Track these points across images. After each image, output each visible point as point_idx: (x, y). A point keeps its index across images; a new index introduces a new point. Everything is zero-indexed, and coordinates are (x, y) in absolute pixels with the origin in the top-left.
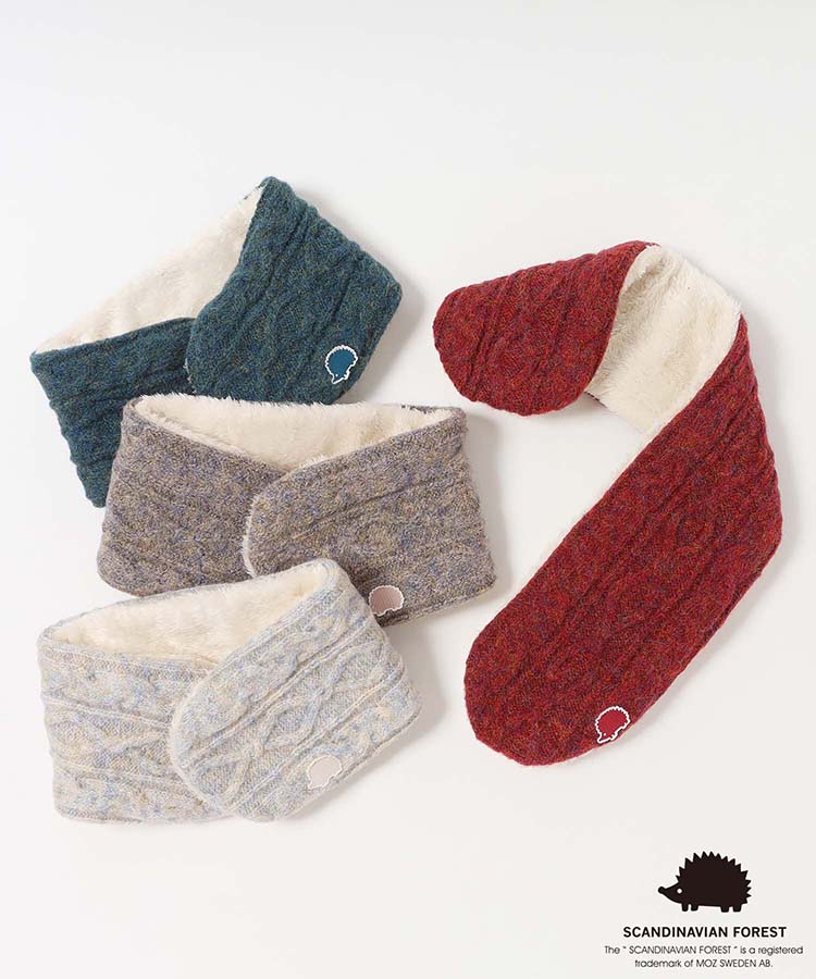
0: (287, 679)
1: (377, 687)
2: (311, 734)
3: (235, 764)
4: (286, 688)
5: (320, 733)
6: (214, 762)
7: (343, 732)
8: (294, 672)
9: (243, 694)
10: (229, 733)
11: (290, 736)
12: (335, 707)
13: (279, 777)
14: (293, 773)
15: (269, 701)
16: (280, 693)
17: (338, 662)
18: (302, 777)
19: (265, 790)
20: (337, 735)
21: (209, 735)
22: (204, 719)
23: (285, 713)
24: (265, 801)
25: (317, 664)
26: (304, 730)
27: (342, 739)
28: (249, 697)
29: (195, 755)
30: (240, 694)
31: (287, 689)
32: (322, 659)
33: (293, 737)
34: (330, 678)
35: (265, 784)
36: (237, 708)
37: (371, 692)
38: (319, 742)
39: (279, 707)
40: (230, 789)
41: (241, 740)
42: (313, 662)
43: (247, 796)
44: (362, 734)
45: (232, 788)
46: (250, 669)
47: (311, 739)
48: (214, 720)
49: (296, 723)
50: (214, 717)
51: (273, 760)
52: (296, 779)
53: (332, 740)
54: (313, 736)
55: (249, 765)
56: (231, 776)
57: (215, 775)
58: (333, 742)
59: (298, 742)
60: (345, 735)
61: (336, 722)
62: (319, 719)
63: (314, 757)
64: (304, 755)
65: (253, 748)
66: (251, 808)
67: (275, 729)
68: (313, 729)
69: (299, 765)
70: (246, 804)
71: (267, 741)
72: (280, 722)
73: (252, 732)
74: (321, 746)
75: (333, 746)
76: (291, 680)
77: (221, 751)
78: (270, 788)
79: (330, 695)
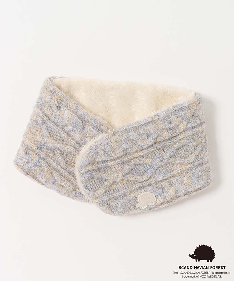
0: (148, 148)
1: (189, 166)
2: (148, 179)
3: (106, 180)
4: (145, 152)
5: (152, 181)
6: (96, 175)
7: (164, 184)
8: (152, 145)
9: (124, 146)
10: (110, 164)
11: (138, 177)
12: (165, 170)
13: (124, 195)
14: (132, 195)
16: (141, 153)
17: (176, 146)
18: (135, 199)
19: (115, 198)
20: (159, 185)
21: (100, 160)
22: (101, 152)
23: (140, 165)
24: (113, 204)
25: (165, 145)
26: (145, 177)
27: (162, 188)
28: (126, 149)
29: (90, 168)
30: (123, 146)
32: (169, 143)
33: (139, 178)
34: (168, 154)
35: (117, 196)
36: (119, 153)
37: (184, 168)
38: (149, 185)
39: (138, 161)
41: (114, 170)
42: (163, 143)
43: (106, 198)
44: (172, 188)
45: (100, 191)
46: (133, 135)
47: (147, 182)
48: (105, 154)
49: (143, 172)
50: (106, 153)
51: (125, 185)
52: (132, 199)
53: (157, 186)
54: (148, 181)
55: (112, 183)
56: (102, 185)
57: (94, 181)
58: (157, 187)
59: (140, 181)
60: (164, 186)
61: (162, 178)
62: (155, 173)
63: (145, 191)
64: (141, 188)
65: (118, 176)
66: (105, 204)
67: (131, 171)
68: (150, 177)
69: (136, 193)
70: (104, 201)
71: (126, 175)
72: (135, 169)
73: (120, 168)
74: (150, 187)
75: (156, 189)
76: (149, 149)
77: (102, 171)
78: (118, 199)
79: (165, 163)
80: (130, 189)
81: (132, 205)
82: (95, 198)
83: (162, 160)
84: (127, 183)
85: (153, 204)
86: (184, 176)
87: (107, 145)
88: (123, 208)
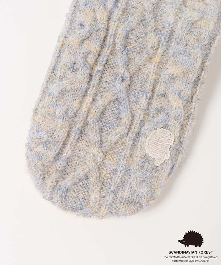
0: (89, 84)
1: (160, 51)
2: (133, 120)
3: (87, 176)
5: (139, 115)
6: (68, 181)
7: (156, 104)
8: (91, 75)
10: (68, 151)
11: (117, 131)
12: (138, 87)
13: (127, 171)
14: (137, 159)
15: (85, 108)
16: (89, 99)
17: (119, 46)
18: (146, 159)
19: (121, 185)
21: (52, 160)
23: (103, 113)
24: (126, 194)
25: (105, 58)
26: (125, 120)
27: (159, 110)
28: (66, 113)
29: (50, 182)
31: (93, 91)
32: (106, 52)
33: (120, 130)
34: (120, 65)
35: (119, 180)
37: (157, 59)
38: (142, 124)
39: (95, 111)
40: (93, 197)
41: (82, 154)
42: (101, 59)
43: (109, 197)
44: (171, 98)
45: (94, 196)
46: (54, 88)
47: (135, 123)
48: (49, 146)
49: (117, 118)
50: (48, 143)
51: (115, 157)
52: (142, 163)
53: (152, 116)
54: (135, 121)
55: (98, 171)
56: (89, 187)
57: (75, 193)
58: (154, 117)
59: (126, 131)
60: (159, 106)
61: (146, 99)
62: (132, 104)
63: (146, 137)
64: (137, 139)
65: (94, 155)
66: (118, 205)
67: (103, 132)
68: (132, 114)
69: (138, 151)
70: (112, 204)
71: (101, 144)
72: (104, 124)
73: (86, 143)
74: (146, 125)
75: (155, 120)
76: (92, 83)
77: (70, 171)
78: (125, 181)
79: (129, 79)
80: (125, 154)
81: (151, 169)
82: (97, 211)
83: (121, 79)
84: (114, 152)
85: (173, 139)
86: (168, 68)
87: (39, 133)
88: (144, 185)
